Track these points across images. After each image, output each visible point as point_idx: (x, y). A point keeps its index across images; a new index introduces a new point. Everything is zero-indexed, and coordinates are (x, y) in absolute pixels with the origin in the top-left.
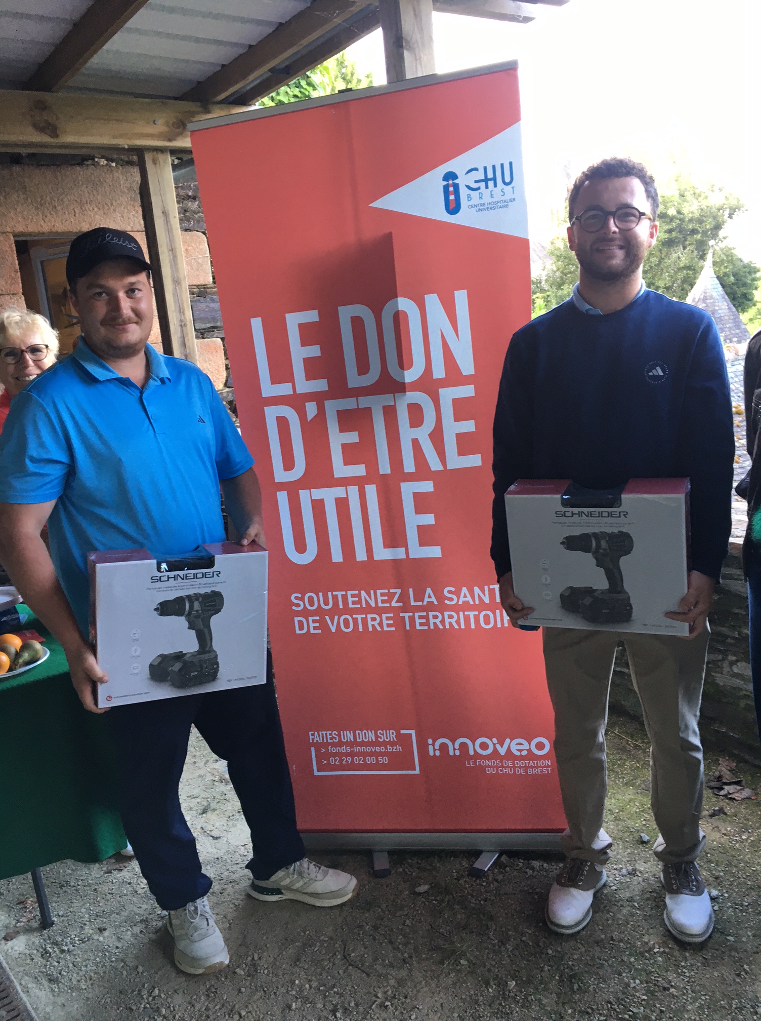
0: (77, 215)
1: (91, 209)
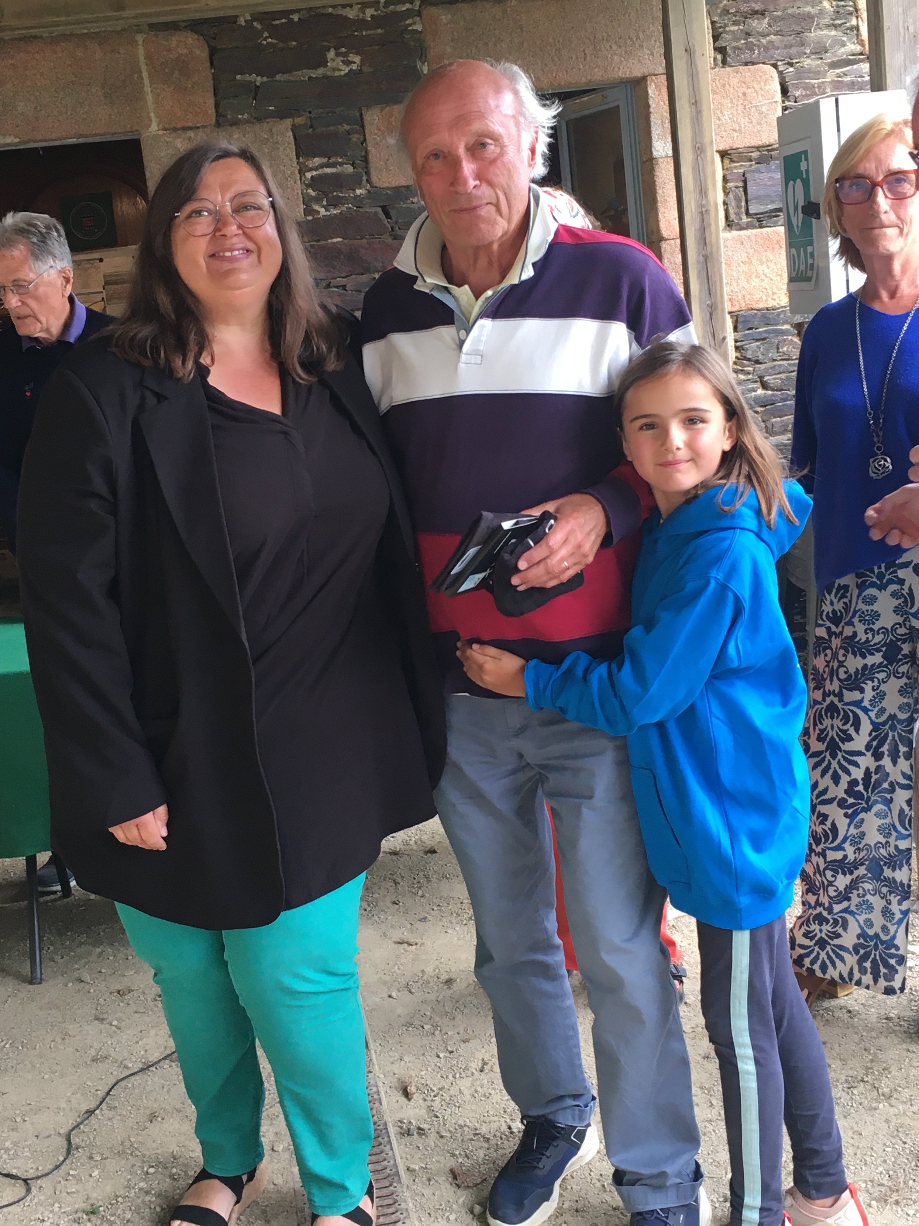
0: (588, 58)
1: (608, 47)
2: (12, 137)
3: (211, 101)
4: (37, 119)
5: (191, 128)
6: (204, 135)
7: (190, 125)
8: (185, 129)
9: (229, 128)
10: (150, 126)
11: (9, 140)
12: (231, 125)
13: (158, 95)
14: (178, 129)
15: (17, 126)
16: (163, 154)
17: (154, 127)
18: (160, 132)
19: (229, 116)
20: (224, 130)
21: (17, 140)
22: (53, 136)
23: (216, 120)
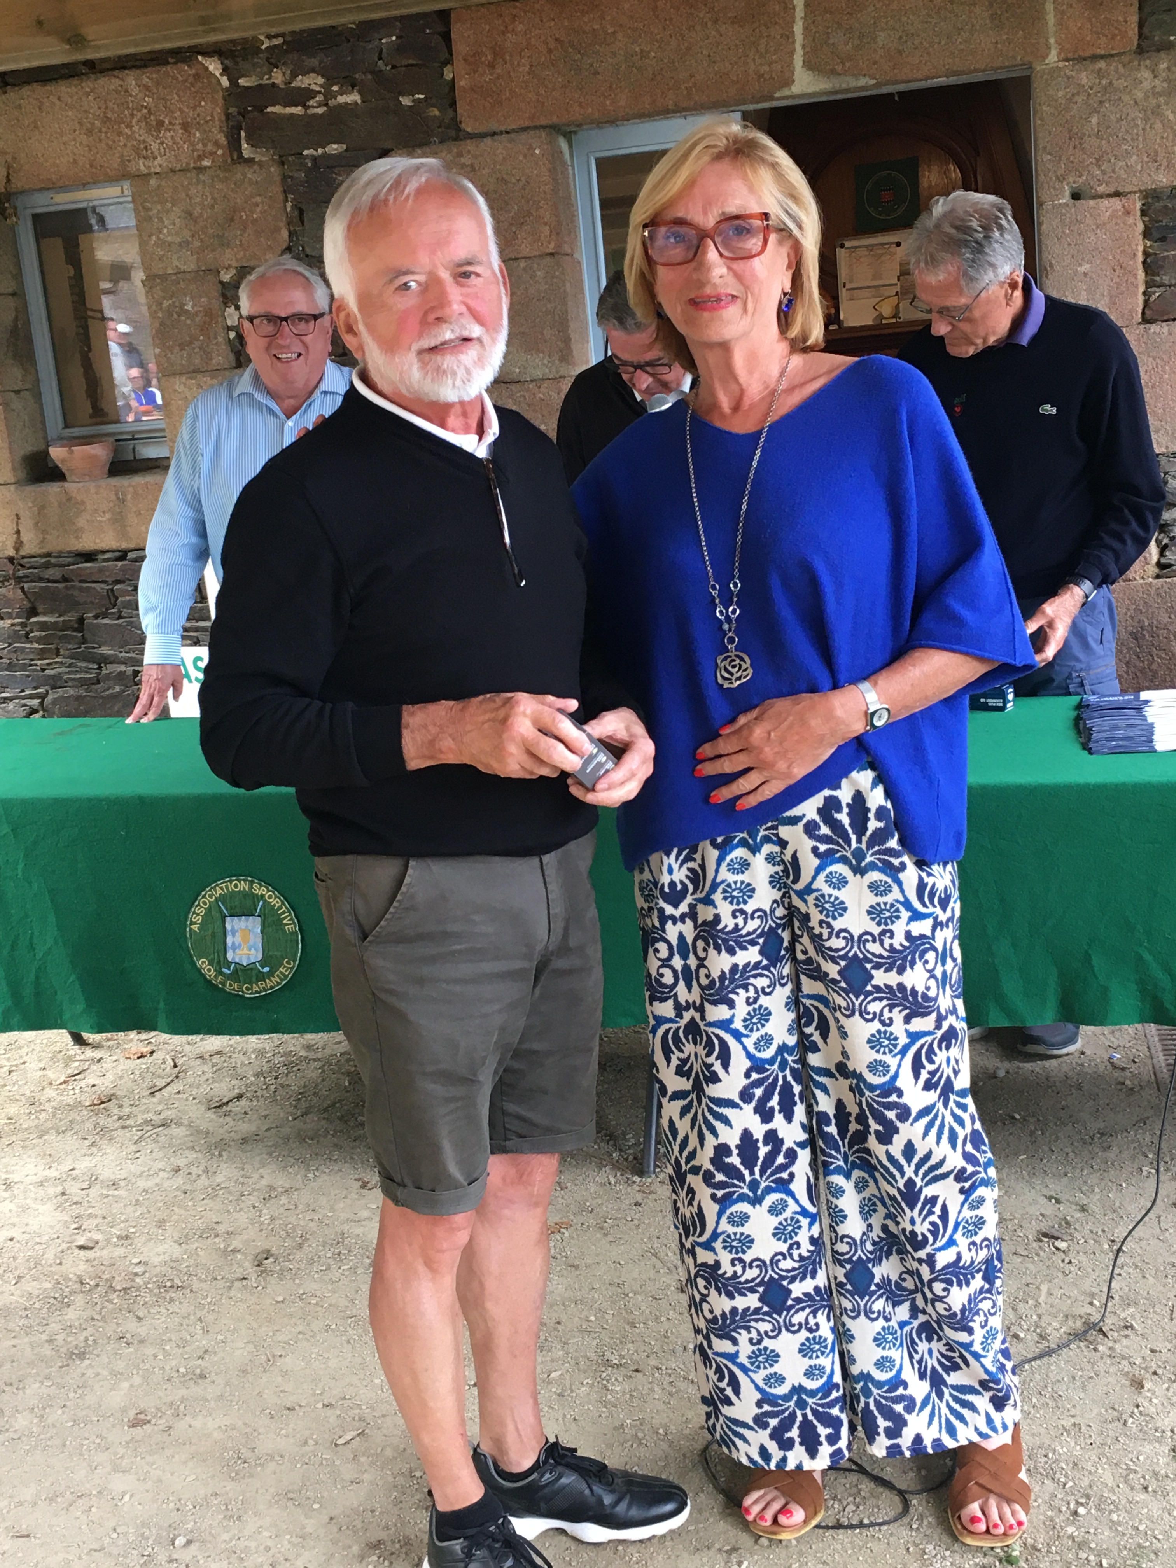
2: (867, 78)
3: (1134, 19)
4: (900, 52)
5: (1102, 57)
6: (1120, 66)
7: (1103, 52)
8: (1095, 58)
9: (1154, 54)
10: (1047, 55)
11: (863, 82)
12: (1158, 51)
13: (1063, 13)
14: (1085, 59)
15: (875, 63)
16: (1061, 94)
17: (1053, 56)
18: (1061, 64)
19: (1157, 38)
20: (1149, 58)
21: (874, 81)
22: (920, 76)
23: (1139, 44)
